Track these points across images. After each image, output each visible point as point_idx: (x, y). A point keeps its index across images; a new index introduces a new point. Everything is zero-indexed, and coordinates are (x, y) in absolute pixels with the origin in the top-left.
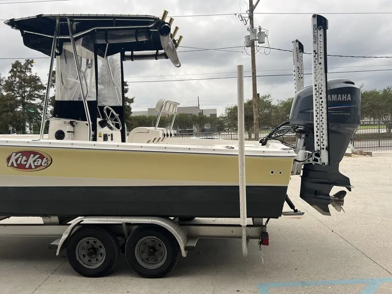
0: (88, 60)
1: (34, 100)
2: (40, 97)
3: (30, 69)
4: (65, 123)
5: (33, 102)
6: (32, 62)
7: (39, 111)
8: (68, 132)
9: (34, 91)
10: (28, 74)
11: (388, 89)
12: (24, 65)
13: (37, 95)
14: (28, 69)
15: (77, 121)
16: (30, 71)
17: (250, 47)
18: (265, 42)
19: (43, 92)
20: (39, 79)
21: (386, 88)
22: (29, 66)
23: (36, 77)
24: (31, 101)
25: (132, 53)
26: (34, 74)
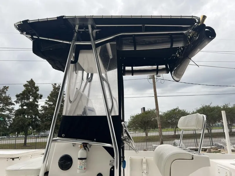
0: (88, 74)
1: (5, 112)
2: (8, 110)
3: (5, 92)
4: (74, 145)
5: (3, 113)
6: (8, 88)
7: (7, 119)
8: (79, 159)
9: (5, 106)
10: (4, 95)
11: (226, 105)
12: (2, 89)
13: (7, 108)
14: (4, 92)
15: (90, 143)
16: (5, 94)
17: (152, 79)
18: (161, 76)
19: (11, 107)
20: (10, 99)
21: (224, 105)
22: (5, 90)
23: (9, 97)
24: (2, 113)
25: (132, 68)
26: (7, 95)
